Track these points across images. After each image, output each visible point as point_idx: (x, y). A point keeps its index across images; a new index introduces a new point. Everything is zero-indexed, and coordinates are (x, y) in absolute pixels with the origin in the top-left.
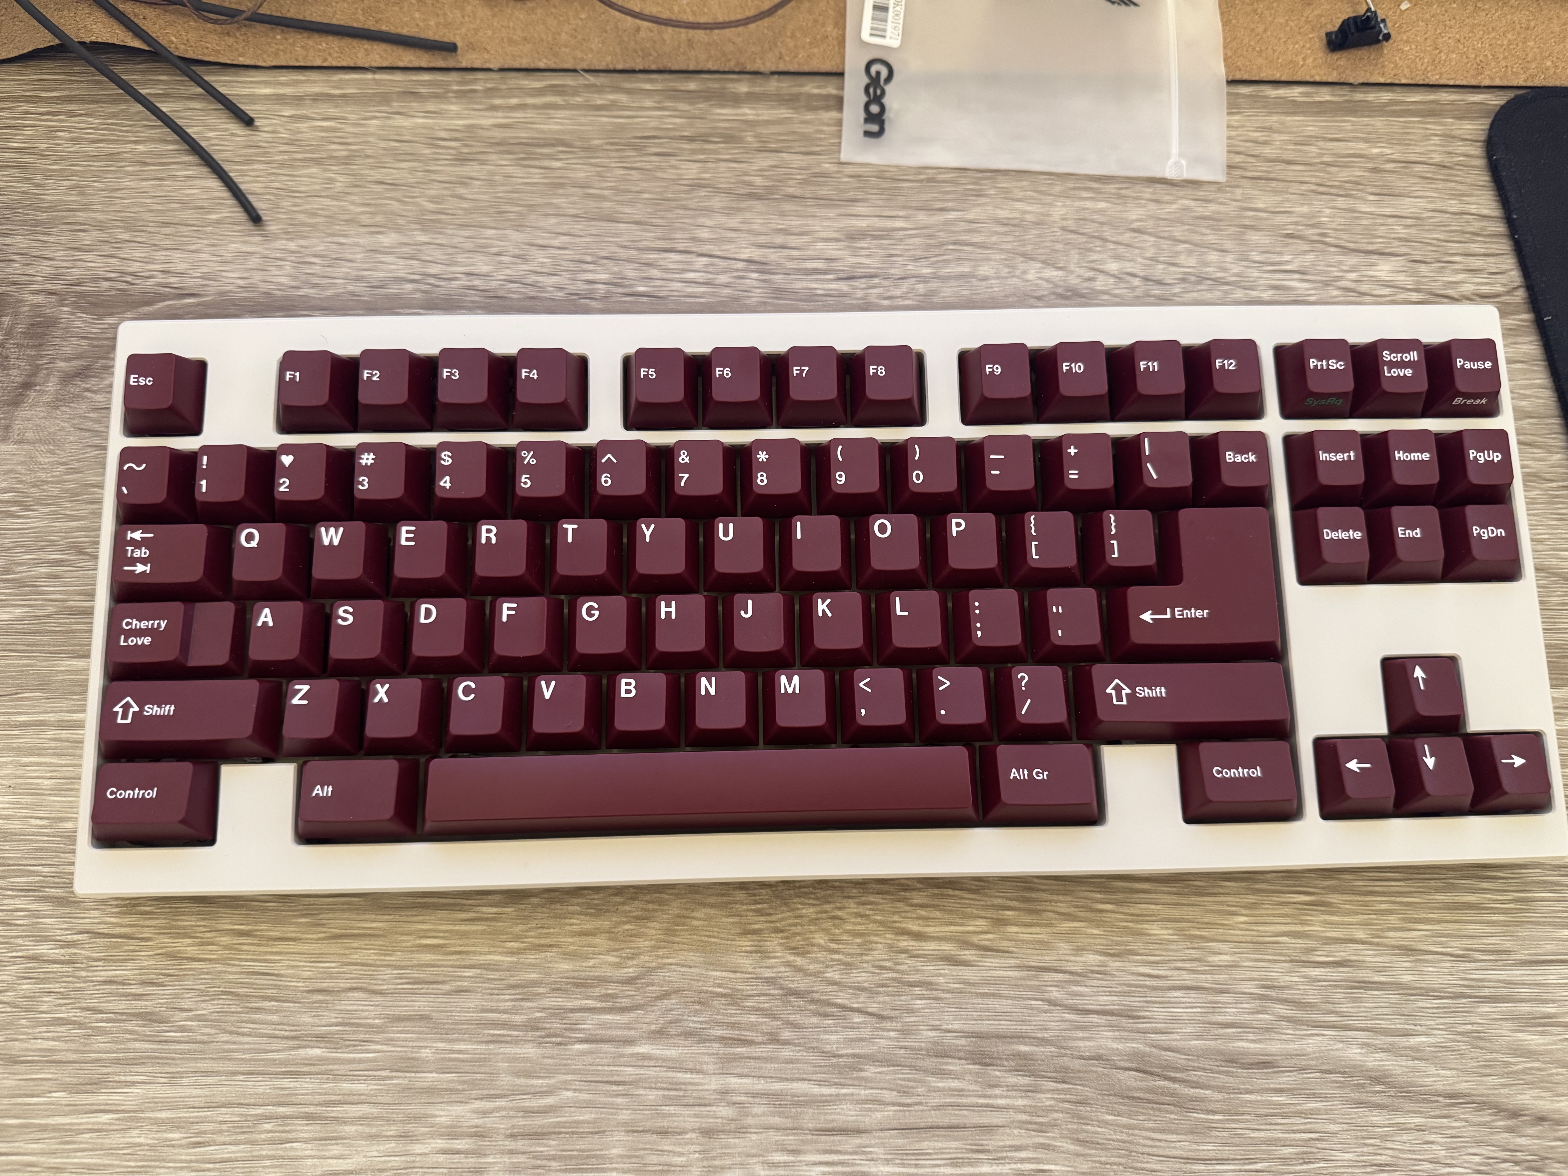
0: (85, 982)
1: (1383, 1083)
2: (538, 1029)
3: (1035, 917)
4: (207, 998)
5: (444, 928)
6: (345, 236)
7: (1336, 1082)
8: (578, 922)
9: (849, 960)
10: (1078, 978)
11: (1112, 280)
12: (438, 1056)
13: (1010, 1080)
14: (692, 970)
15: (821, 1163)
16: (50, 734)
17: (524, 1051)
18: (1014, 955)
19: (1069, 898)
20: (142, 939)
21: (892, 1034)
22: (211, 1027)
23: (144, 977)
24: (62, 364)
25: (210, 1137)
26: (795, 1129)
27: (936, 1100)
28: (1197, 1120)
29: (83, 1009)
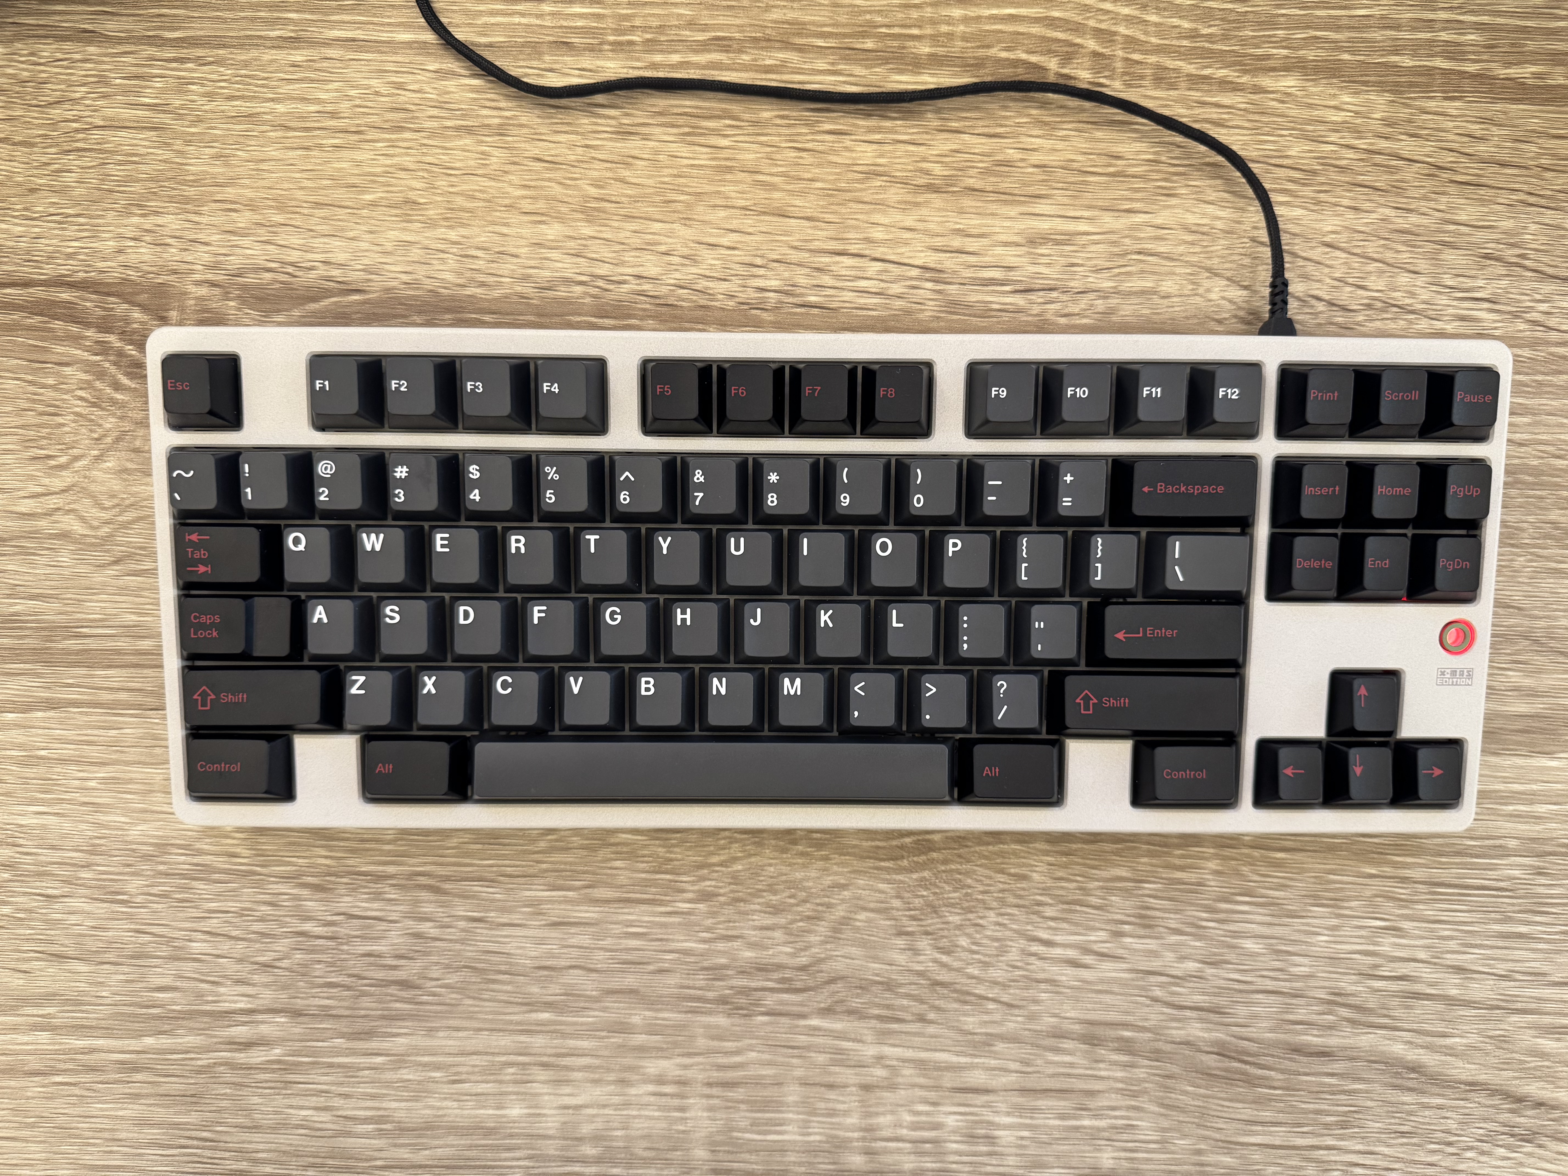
2: (727, 1003)
3: (1148, 930)
5: (646, 919)
6: (506, 225)
9: (987, 959)
15: (955, 1113)
19: (1178, 916)
20: (391, 921)
21: (1019, 1019)
25: (464, 1077)
26: (937, 1088)
27: (1051, 1070)
28: (1260, 1093)
29: (350, 976)
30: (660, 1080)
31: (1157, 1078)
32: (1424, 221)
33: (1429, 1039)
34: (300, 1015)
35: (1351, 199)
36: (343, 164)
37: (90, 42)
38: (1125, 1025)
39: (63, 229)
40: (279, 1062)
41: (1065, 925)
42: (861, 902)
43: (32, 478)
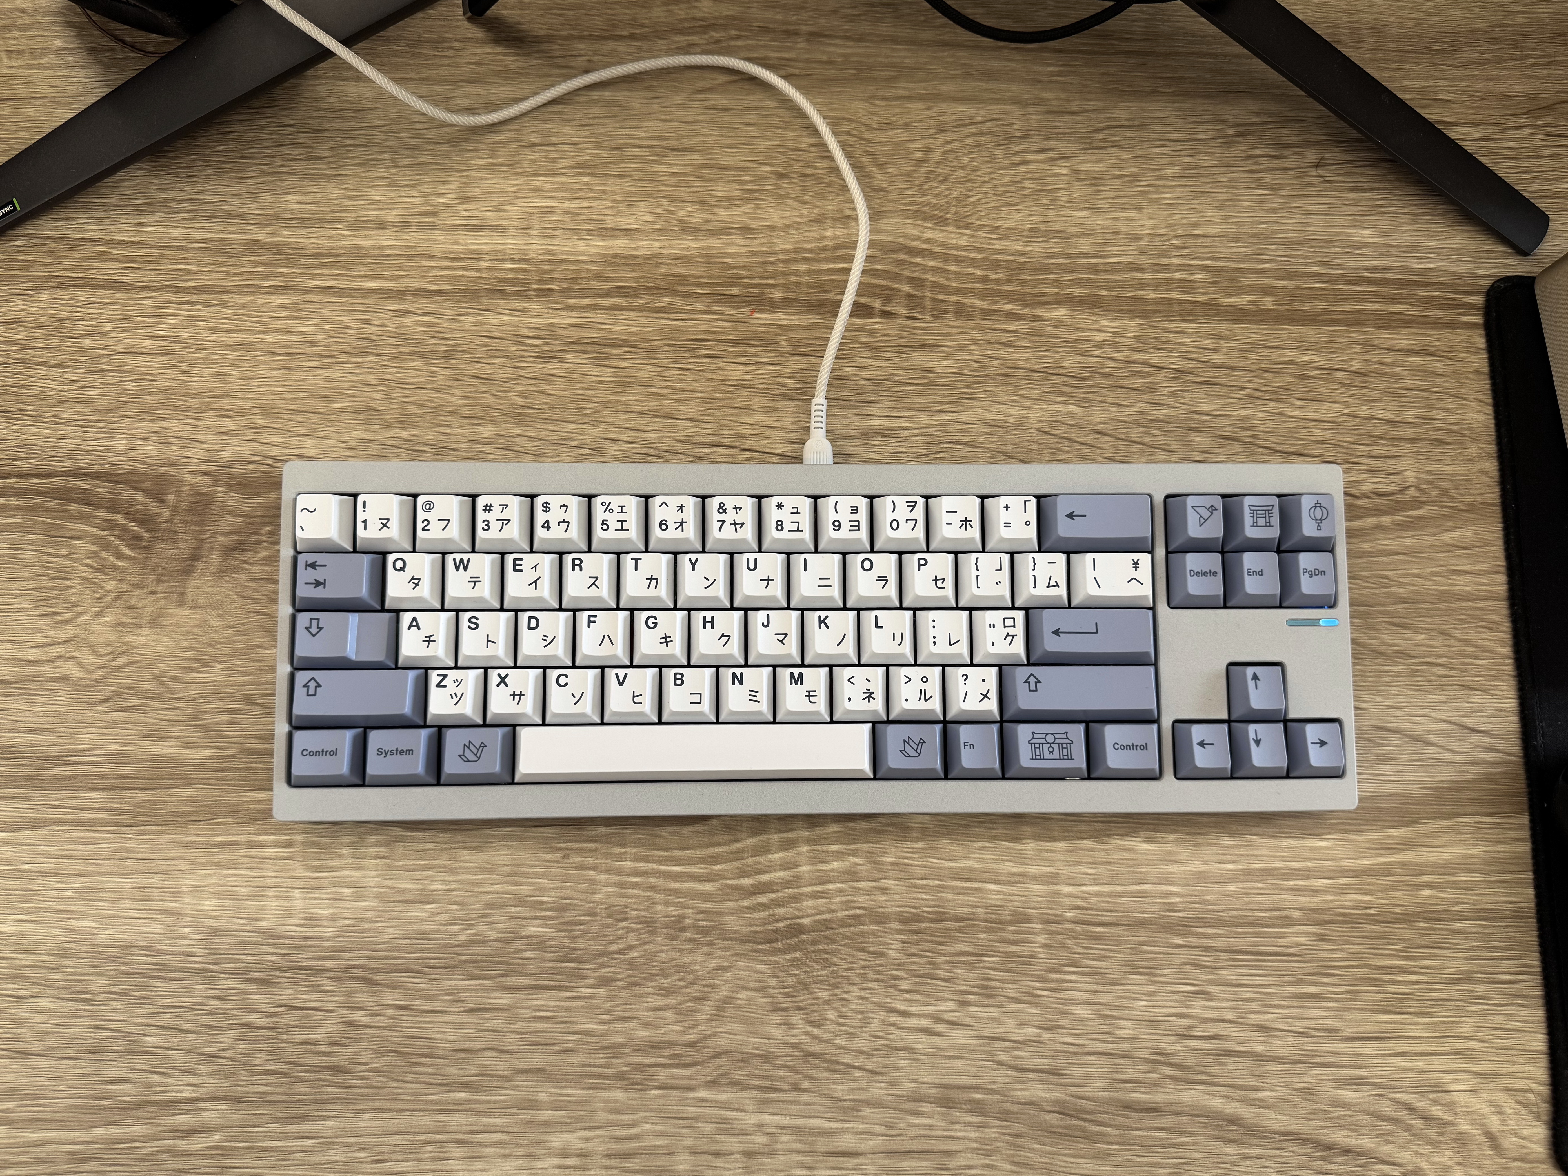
2: (624, 1079)
3: (990, 1000)
5: (553, 1004)
6: (448, 426)
9: (852, 1030)
16: (244, 851)
19: (1015, 986)
20: (327, 1011)
21: (882, 1085)
24: (221, 538)
25: (386, 1156)
26: (811, 1152)
27: (913, 1132)
28: (1099, 1148)
29: (287, 1063)
30: (564, 1153)
31: (1007, 1137)
32: (1173, 412)
33: (1243, 1093)
34: (240, 1102)
35: (1114, 397)
36: (318, 380)
37: (119, 290)
38: (976, 1088)
39: (85, 432)
40: (217, 1148)
41: (919, 997)
42: (741, 982)
43: (39, 630)
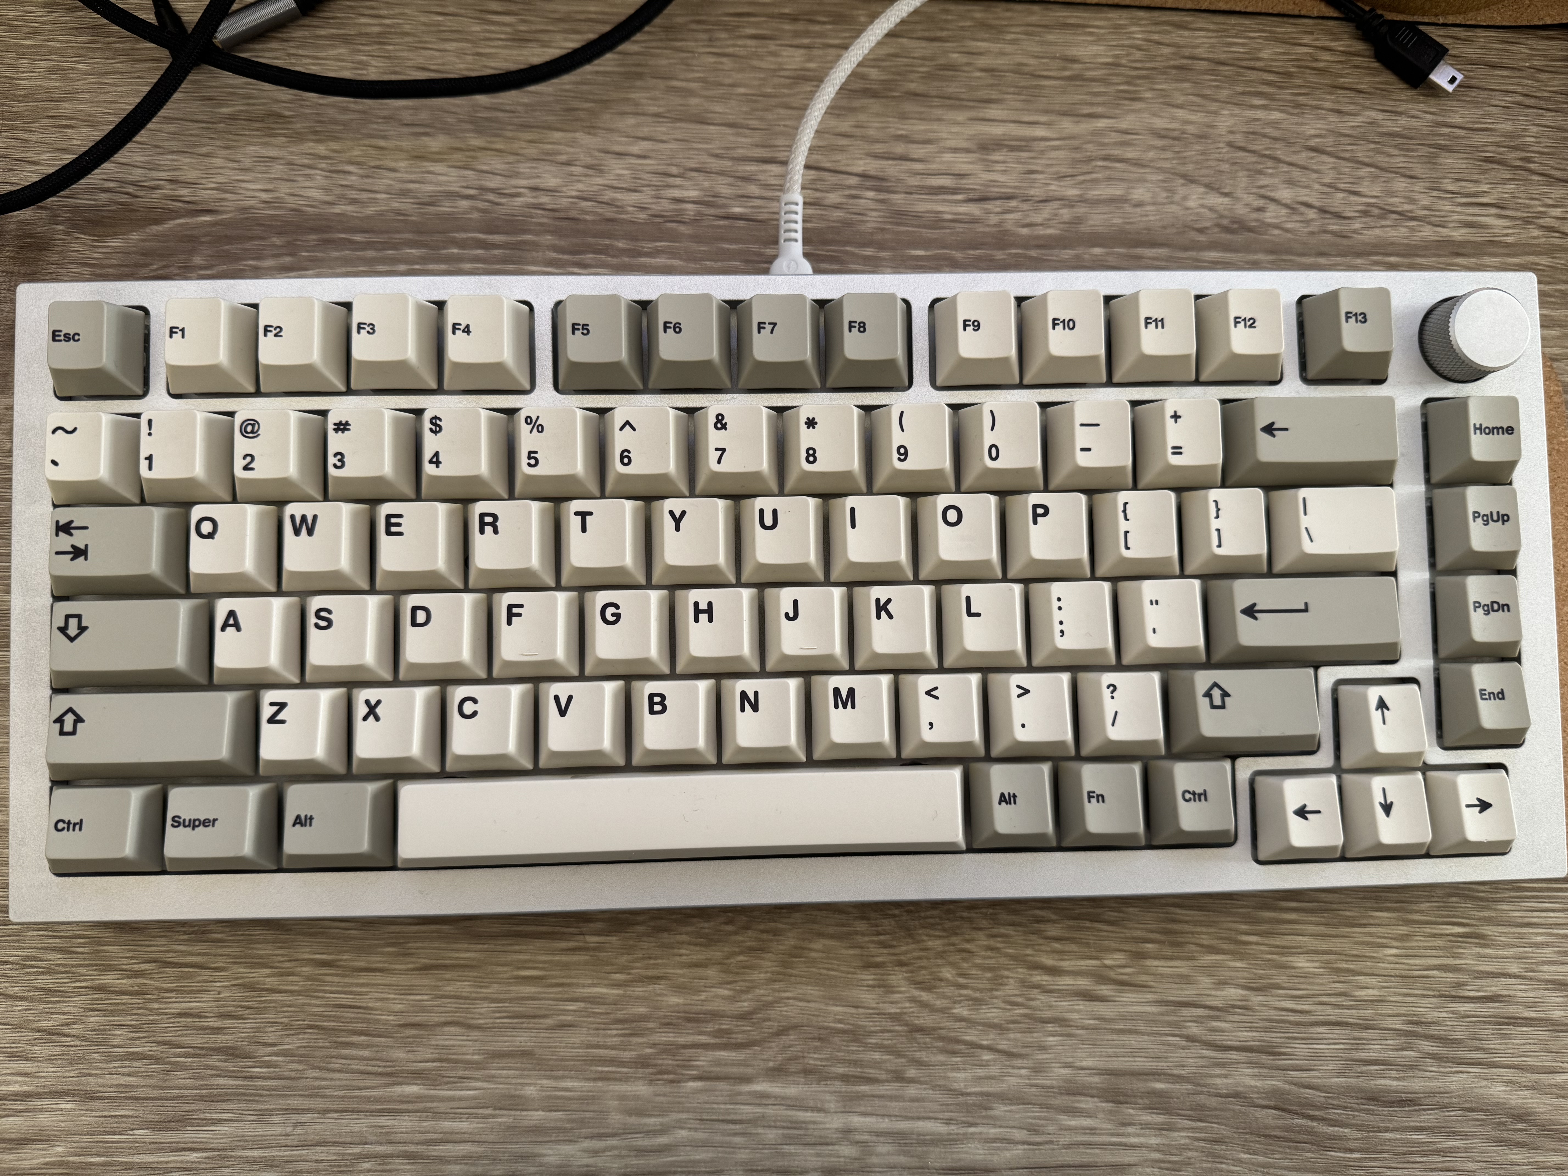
0: (158, 1015)
1: (1525, 1121)
4: (292, 1032)
7: (1478, 1120)
8: (688, 952)
10: (1218, 1013)
11: (1284, 211)
12: (544, 1094)
13: (1144, 1118)
14: (812, 1005)
17: (635, 1088)
18: (1153, 990)
22: (299, 1062)
23: (221, 1010)
